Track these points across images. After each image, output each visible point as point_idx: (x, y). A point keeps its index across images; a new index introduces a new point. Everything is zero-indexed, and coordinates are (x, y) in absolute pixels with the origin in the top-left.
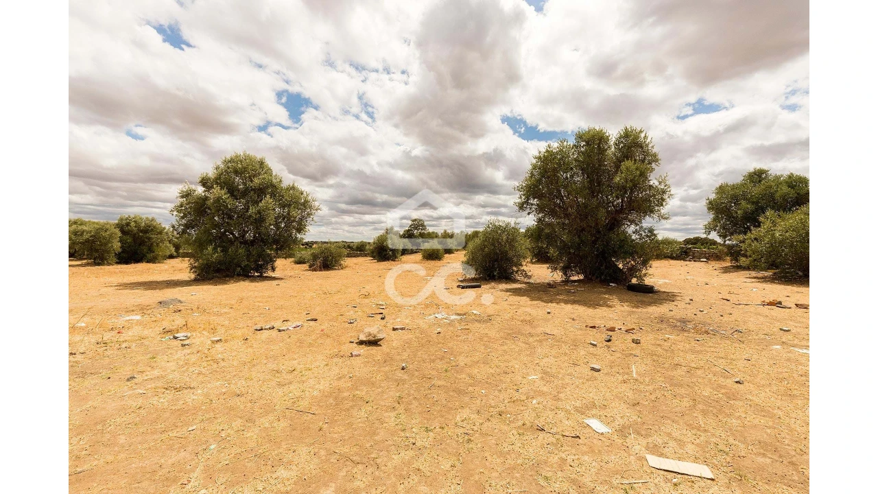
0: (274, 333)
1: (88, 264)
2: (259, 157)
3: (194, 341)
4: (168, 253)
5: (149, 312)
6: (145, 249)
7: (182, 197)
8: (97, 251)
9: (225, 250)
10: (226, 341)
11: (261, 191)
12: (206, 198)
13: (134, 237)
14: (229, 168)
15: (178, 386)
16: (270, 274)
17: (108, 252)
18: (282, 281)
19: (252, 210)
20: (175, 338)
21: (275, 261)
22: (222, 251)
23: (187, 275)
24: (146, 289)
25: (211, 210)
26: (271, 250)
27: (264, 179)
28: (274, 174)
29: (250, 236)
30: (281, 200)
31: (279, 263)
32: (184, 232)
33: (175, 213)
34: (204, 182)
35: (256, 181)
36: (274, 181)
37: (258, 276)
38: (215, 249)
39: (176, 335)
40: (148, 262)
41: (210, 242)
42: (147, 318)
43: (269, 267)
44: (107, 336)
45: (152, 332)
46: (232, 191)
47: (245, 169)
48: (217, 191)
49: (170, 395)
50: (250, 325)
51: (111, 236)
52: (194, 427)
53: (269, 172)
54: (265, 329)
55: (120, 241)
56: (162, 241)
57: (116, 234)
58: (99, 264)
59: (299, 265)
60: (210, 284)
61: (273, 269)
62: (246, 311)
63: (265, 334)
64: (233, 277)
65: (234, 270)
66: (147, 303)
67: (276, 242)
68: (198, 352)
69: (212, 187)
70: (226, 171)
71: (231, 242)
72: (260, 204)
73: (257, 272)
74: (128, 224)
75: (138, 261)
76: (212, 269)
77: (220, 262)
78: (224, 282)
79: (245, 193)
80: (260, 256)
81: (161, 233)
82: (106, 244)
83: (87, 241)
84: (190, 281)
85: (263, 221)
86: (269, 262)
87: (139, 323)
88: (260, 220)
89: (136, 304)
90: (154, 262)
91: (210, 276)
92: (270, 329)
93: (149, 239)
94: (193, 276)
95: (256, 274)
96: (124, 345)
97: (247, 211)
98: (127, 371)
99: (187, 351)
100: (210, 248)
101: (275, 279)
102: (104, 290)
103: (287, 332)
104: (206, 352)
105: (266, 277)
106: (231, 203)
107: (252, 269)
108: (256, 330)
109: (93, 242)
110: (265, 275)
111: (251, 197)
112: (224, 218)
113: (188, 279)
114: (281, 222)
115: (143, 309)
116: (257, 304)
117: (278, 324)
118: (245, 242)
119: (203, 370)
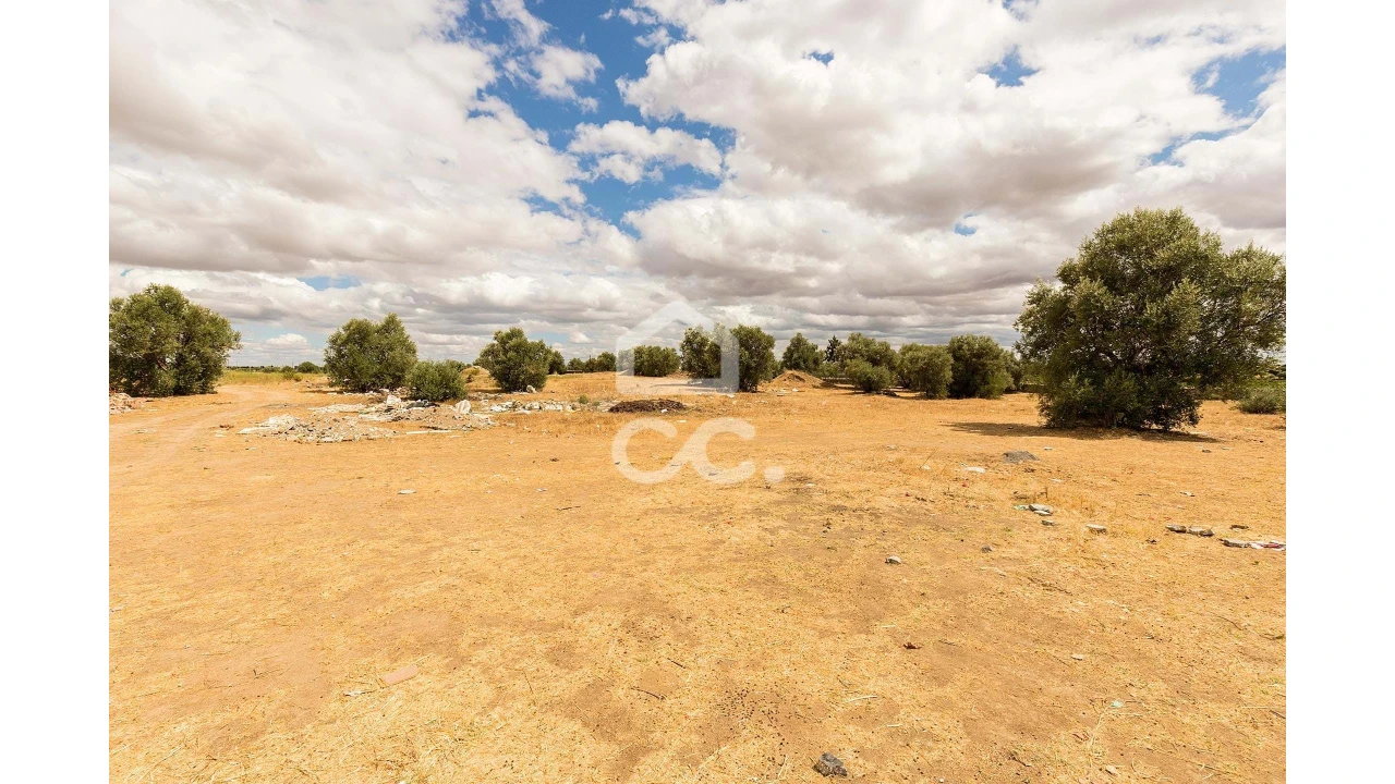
0: (1214, 547)
1: (921, 397)
2: (1167, 209)
3: (1058, 521)
4: (1005, 386)
5: (994, 464)
6: (978, 379)
7: (1032, 302)
8: (929, 381)
9: (1097, 382)
10: (1115, 535)
11: (1171, 273)
12: (1068, 299)
13: (967, 363)
14: (1107, 242)
15: (1048, 582)
16: (1186, 428)
17: (940, 383)
18: (1216, 445)
19: (1151, 309)
20: (1033, 510)
21: (1198, 405)
22: (1091, 384)
23: (1036, 419)
24: (985, 434)
25: (1074, 317)
26: (1189, 382)
27: (1179, 247)
28: (1202, 233)
29: (1144, 357)
30: (1217, 283)
31: (1206, 409)
32: (1033, 353)
33: (1021, 327)
34: (1067, 275)
35: (1161, 254)
36: (1203, 247)
37: (1159, 431)
38: (1080, 380)
39: (1035, 506)
40: (981, 397)
41: (1073, 368)
42: (991, 473)
43: (1184, 415)
44: (954, 487)
45: (1001, 494)
46: (1113, 282)
47: (1139, 239)
48: (1086, 286)
49: (1039, 592)
50: (1156, 517)
51: (943, 364)
52: (1081, 657)
53: (1192, 232)
54: (1191, 532)
55: (952, 370)
56: (999, 369)
57: (948, 361)
58: (931, 398)
59: (1255, 416)
60: (1074, 436)
61: (1194, 420)
62: (1143, 490)
63: (1193, 543)
64: (1109, 427)
65: (1112, 418)
66: (991, 453)
67: (1200, 367)
68: (1069, 539)
69: (1077, 281)
70: (1103, 250)
71: (1108, 370)
72: (1169, 298)
73: (1157, 424)
74: (960, 348)
75: (970, 395)
76: (1074, 411)
77: (1089, 403)
78: (1095, 436)
79: (1134, 283)
80: (1164, 393)
81: (997, 357)
82: (938, 373)
83: (922, 369)
84: (1041, 428)
85: (1173, 329)
86: (1186, 406)
87: (984, 478)
88: (1169, 325)
89: (977, 452)
90: (989, 398)
91: (1071, 424)
92: (1202, 534)
93: (984, 365)
94: (1044, 421)
95: (1154, 426)
96: (972, 503)
97: (1141, 314)
98: (979, 537)
99: (1052, 533)
100: (1072, 379)
101: (1196, 438)
102: (941, 429)
103: (1246, 551)
104: (1082, 542)
105: (1177, 434)
106: (1108, 300)
107: (1148, 418)
108: (1172, 530)
109: (926, 370)
110: (1174, 429)
111: (1149, 287)
112: (1095, 328)
113: (1037, 425)
114: (1215, 328)
115: (986, 460)
116: (1163, 481)
117: (1220, 530)
118: (1136, 369)
119: (1080, 570)
